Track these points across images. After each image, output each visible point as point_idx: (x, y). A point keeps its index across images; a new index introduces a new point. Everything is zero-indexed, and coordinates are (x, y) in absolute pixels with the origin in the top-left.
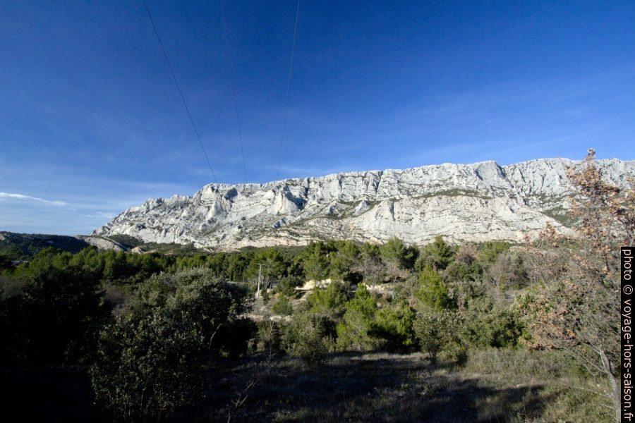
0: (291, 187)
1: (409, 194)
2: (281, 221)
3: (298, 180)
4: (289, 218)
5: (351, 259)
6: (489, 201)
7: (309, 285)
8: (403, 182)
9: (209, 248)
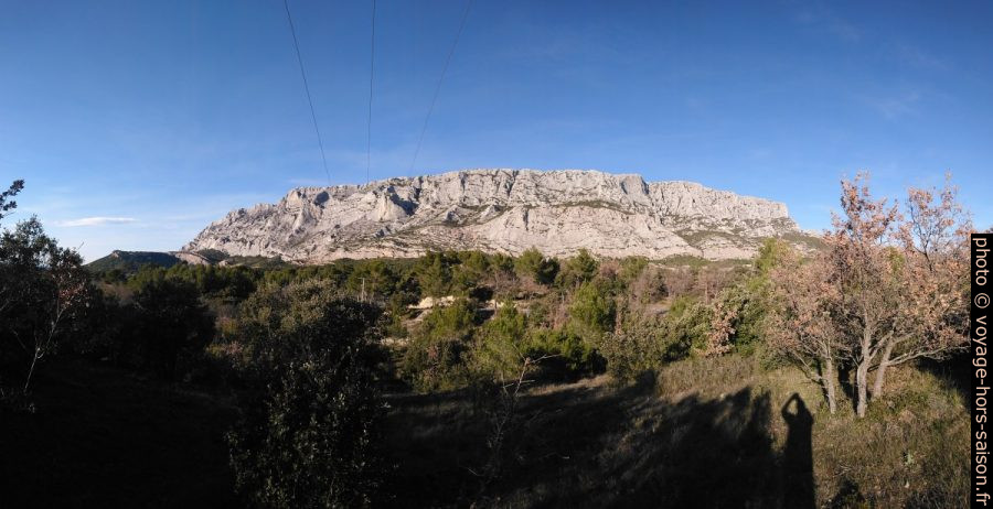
0: (397, 188)
1: (547, 201)
2: (384, 229)
3: (406, 179)
4: (395, 226)
5: (479, 272)
6: (631, 217)
7: (426, 303)
8: (542, 187)
9: (298, 261)
